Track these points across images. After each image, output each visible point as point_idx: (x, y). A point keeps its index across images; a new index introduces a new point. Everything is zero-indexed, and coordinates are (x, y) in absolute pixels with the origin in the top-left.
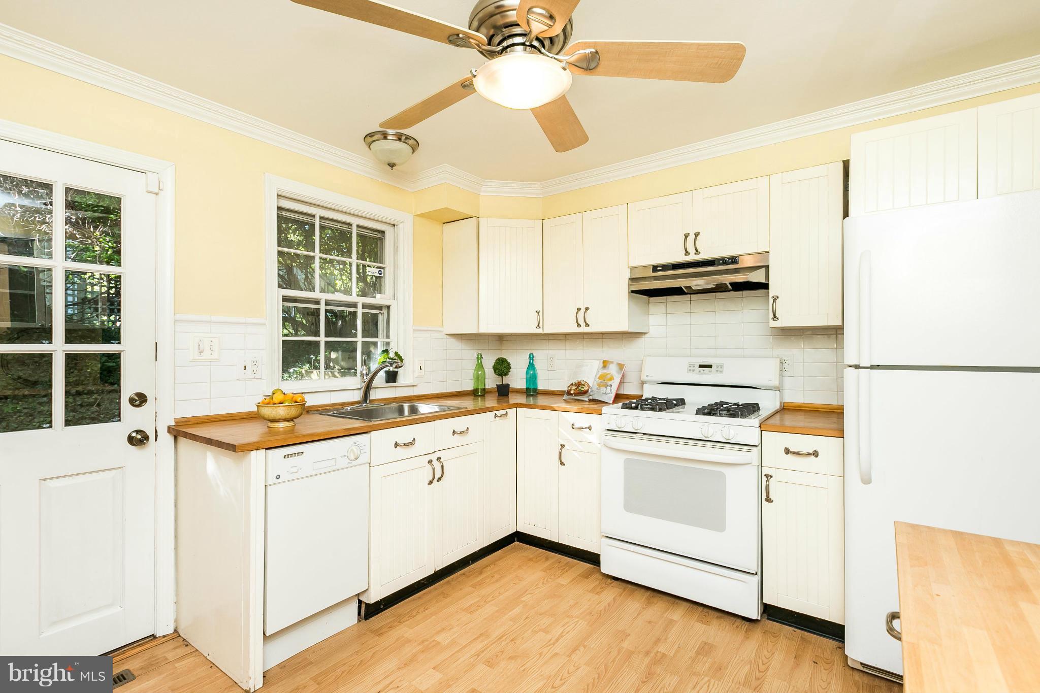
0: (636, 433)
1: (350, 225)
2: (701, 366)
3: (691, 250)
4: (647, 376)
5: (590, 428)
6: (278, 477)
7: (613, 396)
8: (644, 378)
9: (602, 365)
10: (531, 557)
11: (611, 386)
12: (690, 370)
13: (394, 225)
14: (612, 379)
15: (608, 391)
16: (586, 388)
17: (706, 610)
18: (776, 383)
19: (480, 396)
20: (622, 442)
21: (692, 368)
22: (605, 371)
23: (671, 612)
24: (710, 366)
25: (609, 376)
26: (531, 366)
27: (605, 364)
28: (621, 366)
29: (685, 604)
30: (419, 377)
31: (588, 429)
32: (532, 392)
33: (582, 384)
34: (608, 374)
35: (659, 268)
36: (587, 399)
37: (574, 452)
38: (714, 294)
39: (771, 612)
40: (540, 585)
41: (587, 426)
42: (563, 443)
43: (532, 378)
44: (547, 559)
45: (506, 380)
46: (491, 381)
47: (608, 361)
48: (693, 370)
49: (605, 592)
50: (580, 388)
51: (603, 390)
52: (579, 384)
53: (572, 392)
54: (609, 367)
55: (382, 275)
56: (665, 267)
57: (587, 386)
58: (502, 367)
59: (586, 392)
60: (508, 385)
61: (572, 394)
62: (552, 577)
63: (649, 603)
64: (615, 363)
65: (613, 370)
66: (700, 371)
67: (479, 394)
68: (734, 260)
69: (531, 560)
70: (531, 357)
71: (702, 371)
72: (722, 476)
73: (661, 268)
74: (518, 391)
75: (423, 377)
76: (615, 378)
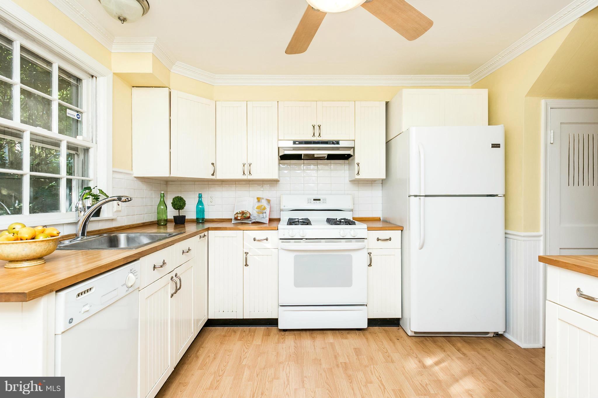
0: (302, 239)
1: (49, 63)
2: (314, 200)
3: (317, 134)
4: (284, 206)
5: (267, 239)
6: (71, 321)
7: (268, 219)
8: (282, 207)
9: (256, 200)
10: (223, 334)
11: (265, 213)
12: (309, 202)
13: (92, 76)
14: (265, 209)
15: (265, 216)
16: (248, 215)
17: (340, 332)
18: (351, 207)
19: (162, 225)
20: (292, 245)
21: (310, 201)
22: (260, 204)
23: (327, 339)
24: (319, 200)
25: (263, 207)
26: (200, 202)
27: (259, 200)
28: (269, 201)
29: (329, 332)
30: (118, 211)
31: (265, 241)
32: (200, 221)
33: (245, 213)
34: (262, 206)
35: (296, 143)
36: (250, 222)
37: (255, 257)
38: (316, 160)
39: (372, 322)
40: (246, 350)
41: (265, 238)
42: (247, 251)
43: (201, 211)
44: (235, 332)
45: (182, 213)
46: (171, 213)
47: (260, 198)
48: (311, 202)
49: (286, 340)
50: (244, 215)
51: (261, 215)
52: (243, 213)
53: (239, 218)
54: (261, 201)
55: (80, 119)
56: (301, 143)
57: (249, 214)
58: (179, 204)
59: (249, 218)
60: (185, 216)
61: (239, 220)
62: (248, 342)
63: (314, 338)
64: (265, 199)
65: (264, 203)
66: (314, 203)
67: (162, 224)
68: (338, 143)
69: (225, 336)
70: (200, 196)
71: (315, 203)
72: (350, 256)
73: (298, 143)
74: (192, 221)
75: (120, 211)
76: (267, 208)
